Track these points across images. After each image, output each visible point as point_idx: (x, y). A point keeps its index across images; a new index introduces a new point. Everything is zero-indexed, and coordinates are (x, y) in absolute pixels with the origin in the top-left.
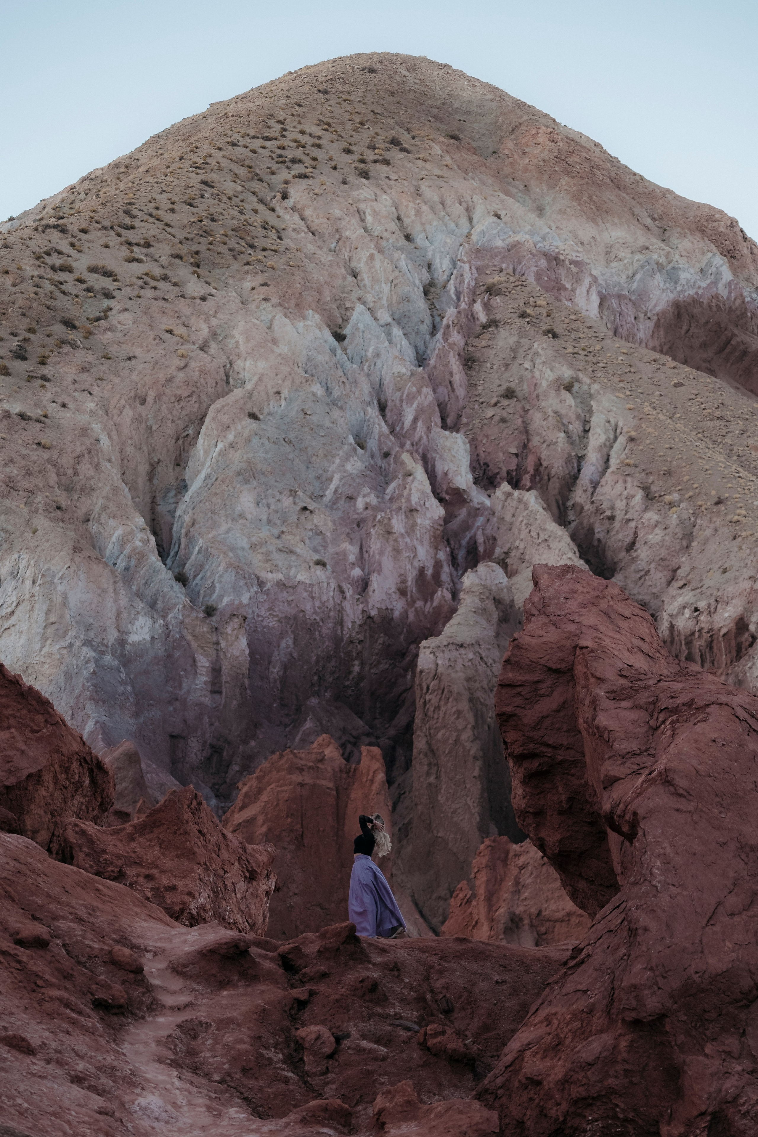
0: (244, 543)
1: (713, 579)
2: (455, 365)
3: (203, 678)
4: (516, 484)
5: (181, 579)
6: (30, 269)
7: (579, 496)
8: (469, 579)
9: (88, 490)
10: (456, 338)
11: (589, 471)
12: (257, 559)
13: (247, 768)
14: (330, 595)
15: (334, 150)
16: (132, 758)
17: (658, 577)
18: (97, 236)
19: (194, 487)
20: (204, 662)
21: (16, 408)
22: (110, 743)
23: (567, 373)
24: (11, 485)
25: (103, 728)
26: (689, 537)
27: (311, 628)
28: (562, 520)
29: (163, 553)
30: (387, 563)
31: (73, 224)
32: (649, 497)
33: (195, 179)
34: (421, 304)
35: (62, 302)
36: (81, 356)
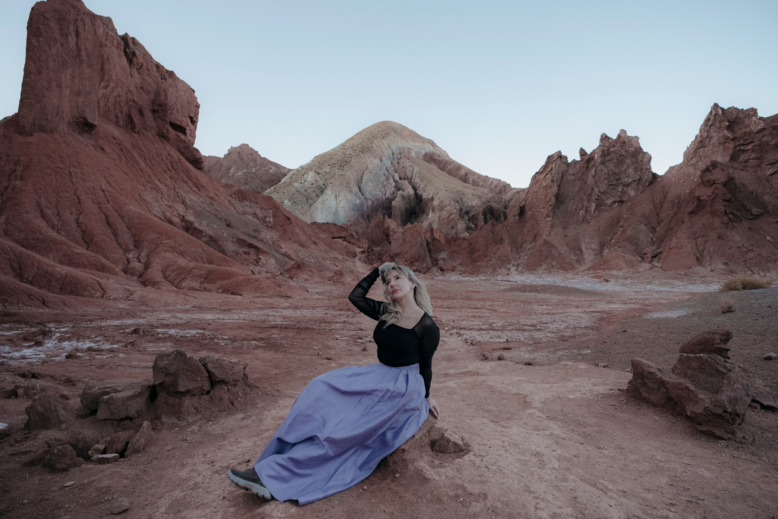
0: (370, 189)
1: (429, 191)
2: (396, 164)
3: (366, 207)
4: (404, 179)
5: (362, 195)
6: (341, 155)
7: (412, 181)
8: (398, 193)
9: (350, 184)
10: (396, 160)
11: (414, 177)
12: (372, 192)
13: (372, 217)
14: (381, 195)
15: (379, 135)
16: (358, 218)
17: (422, 191)
18: (349, 149)
19: (364, 182)
20: (366, 205)
21: (340, 174)
22: (355, 216)
23: (411, 164)
24: (340, 184)
25: (354, 214)
26: (426, 185)
27: (379, 200)
28: (410, 184)
29: (360, 191)
30: (388, 191)
31: (346, 148)
32: (421, 180)
33: (361, 141)
34: (391, 156)
35: (345, 159)
36: (348, 166)
